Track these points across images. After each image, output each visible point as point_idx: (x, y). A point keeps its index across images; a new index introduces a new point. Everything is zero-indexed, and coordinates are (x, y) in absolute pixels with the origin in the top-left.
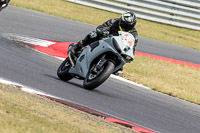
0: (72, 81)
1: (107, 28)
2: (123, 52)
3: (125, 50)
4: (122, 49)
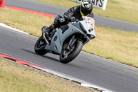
0: (46, 55)
1: (72, 14)
2: (88, 33)
3: (90, 31)
4: (87, 30)
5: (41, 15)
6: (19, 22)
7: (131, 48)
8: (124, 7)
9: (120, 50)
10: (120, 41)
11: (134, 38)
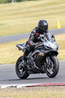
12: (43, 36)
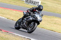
5: (12, 10)
6: (2, 13)
7: (52, 23)
8: (48, 5)
9: (47, 24)
10: (47, 20)
11: (53, 19)
12: (38, 11)
